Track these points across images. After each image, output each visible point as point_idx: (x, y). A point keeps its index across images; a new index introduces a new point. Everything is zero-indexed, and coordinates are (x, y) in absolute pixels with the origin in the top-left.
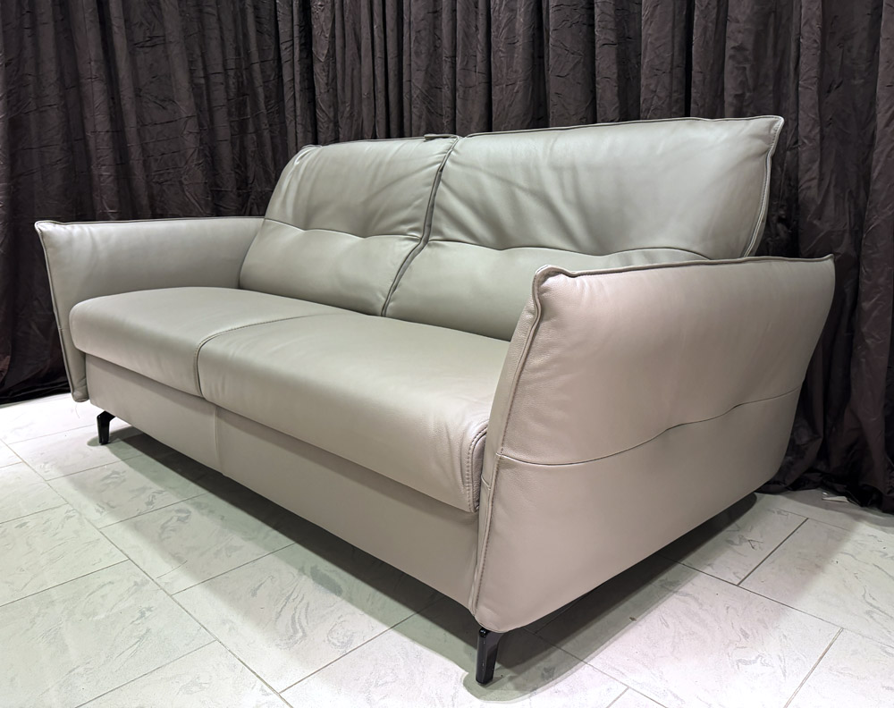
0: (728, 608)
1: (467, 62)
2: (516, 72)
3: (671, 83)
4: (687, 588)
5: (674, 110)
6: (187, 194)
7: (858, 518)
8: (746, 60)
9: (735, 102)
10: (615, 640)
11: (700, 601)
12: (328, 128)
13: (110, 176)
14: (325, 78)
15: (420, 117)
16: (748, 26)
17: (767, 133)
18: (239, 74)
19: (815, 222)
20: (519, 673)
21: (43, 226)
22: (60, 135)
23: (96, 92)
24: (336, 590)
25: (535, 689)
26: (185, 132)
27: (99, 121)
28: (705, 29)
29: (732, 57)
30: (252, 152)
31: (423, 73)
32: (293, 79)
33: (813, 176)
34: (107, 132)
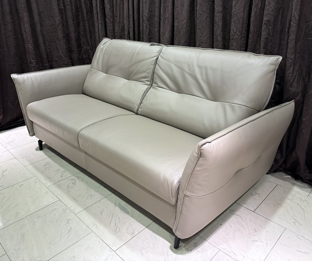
0: (250, 220)
1: (165, 9)
2: (184, 16)
3: (242, 30)
4: (238, 213)
5: (242, 40)
6: (60, 52)
7: (294, 184)
8: (270, 26)
9: (265, 40)
10: (215, 232)
11: (242, 218)
12: (110, 25)
13: (32, 48)
14: (109, 6)
15: (146, 27)
16: (272, 13)
17: (276, 62)
18: (76, 4)
19: (289, 88)
20: (187, 244)
21: (14, 76)
22: (12, 33)
23: (25, 15)
24: (127, 212)
25: (192, 250)
26: (58, 30)
27: (26, 27)
28: (256, 12)
29: (265, 24)
30: (82, 33)
31: (148, 10)
32: (97, 5)
33: (290, 72)
34: (30, 31)
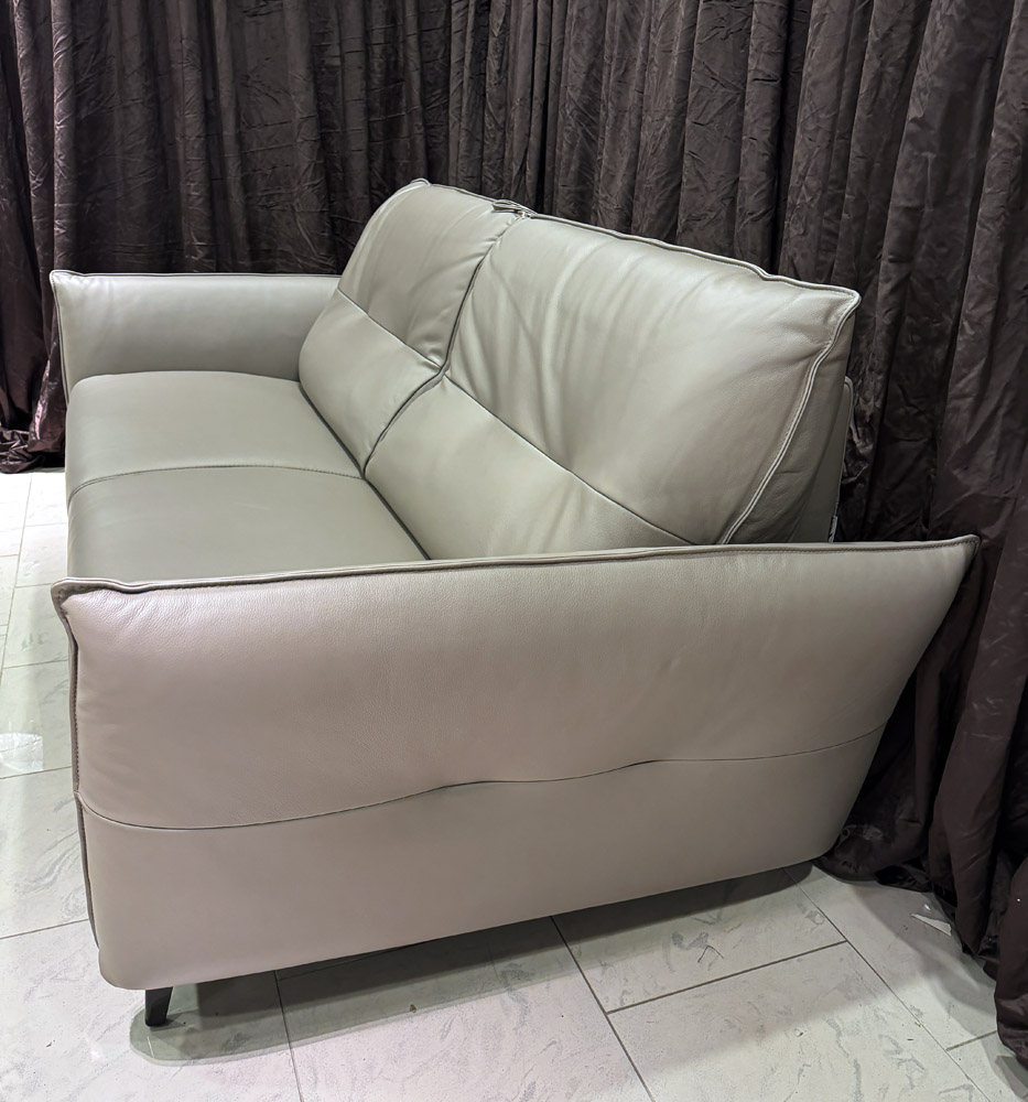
2: (667, 99)
3: (827, 167)
4: (534, 992)
5: (826, 214)
6: (299, 225)
8: (930, 147)
9: (903, 220)
12: (494, 139)
13: (199, 197)
18: (390, 51)
20: (206, 1027)
21: (60, 279)
22: (145, 140)
23: (188, 79)
25: (199, 1058)
26: (299, 140)
27: (189, 123)
29: (911, 137)
30: (404, 164)
31: (583, 76)
32: (463, 59)
34: (199, 137)
